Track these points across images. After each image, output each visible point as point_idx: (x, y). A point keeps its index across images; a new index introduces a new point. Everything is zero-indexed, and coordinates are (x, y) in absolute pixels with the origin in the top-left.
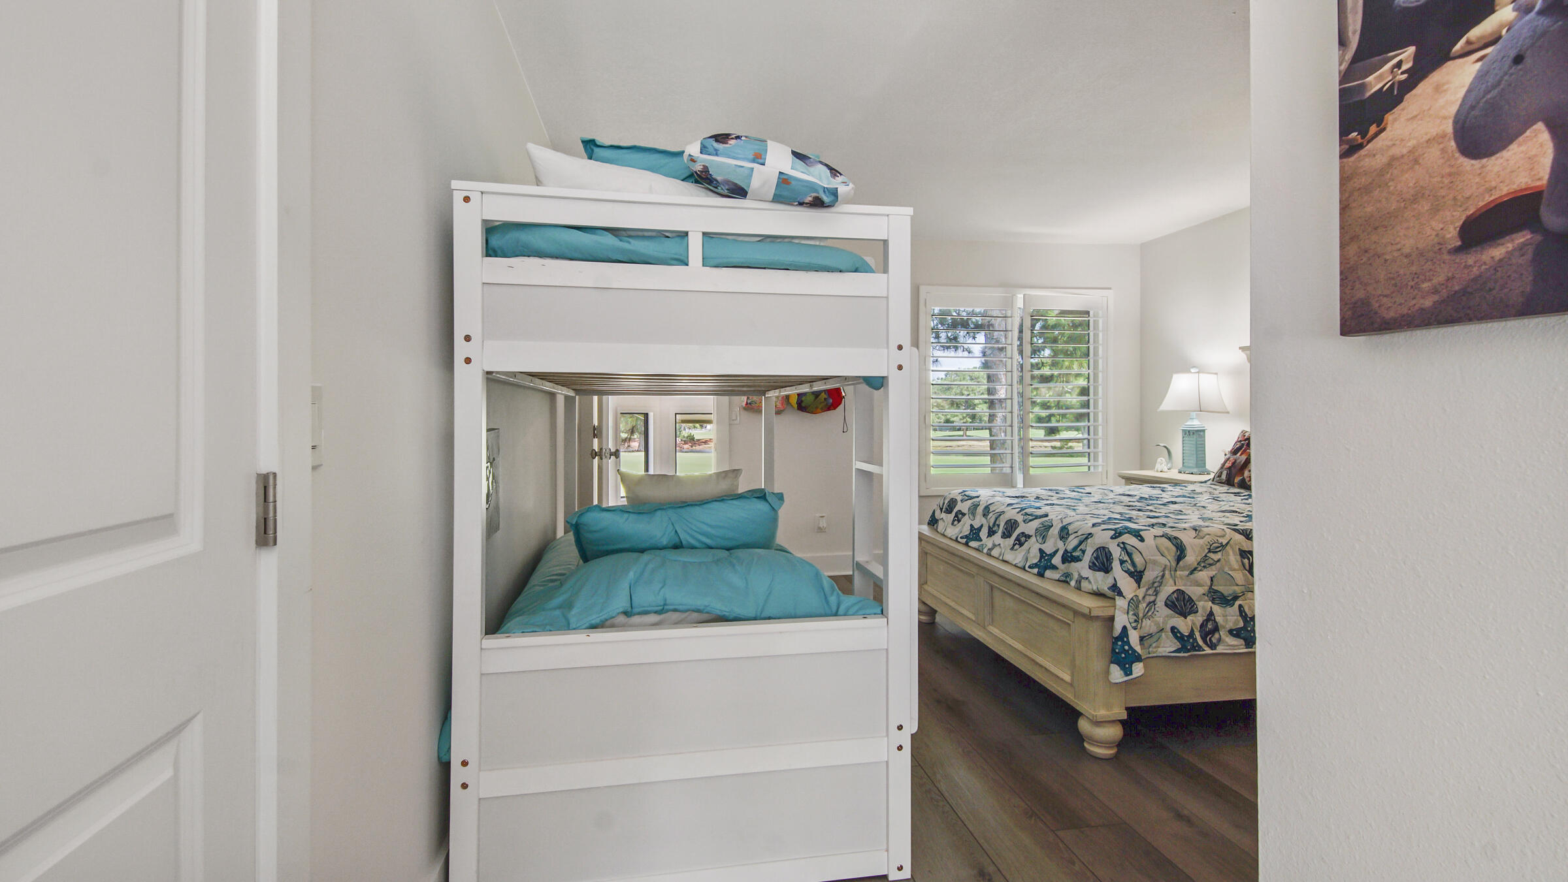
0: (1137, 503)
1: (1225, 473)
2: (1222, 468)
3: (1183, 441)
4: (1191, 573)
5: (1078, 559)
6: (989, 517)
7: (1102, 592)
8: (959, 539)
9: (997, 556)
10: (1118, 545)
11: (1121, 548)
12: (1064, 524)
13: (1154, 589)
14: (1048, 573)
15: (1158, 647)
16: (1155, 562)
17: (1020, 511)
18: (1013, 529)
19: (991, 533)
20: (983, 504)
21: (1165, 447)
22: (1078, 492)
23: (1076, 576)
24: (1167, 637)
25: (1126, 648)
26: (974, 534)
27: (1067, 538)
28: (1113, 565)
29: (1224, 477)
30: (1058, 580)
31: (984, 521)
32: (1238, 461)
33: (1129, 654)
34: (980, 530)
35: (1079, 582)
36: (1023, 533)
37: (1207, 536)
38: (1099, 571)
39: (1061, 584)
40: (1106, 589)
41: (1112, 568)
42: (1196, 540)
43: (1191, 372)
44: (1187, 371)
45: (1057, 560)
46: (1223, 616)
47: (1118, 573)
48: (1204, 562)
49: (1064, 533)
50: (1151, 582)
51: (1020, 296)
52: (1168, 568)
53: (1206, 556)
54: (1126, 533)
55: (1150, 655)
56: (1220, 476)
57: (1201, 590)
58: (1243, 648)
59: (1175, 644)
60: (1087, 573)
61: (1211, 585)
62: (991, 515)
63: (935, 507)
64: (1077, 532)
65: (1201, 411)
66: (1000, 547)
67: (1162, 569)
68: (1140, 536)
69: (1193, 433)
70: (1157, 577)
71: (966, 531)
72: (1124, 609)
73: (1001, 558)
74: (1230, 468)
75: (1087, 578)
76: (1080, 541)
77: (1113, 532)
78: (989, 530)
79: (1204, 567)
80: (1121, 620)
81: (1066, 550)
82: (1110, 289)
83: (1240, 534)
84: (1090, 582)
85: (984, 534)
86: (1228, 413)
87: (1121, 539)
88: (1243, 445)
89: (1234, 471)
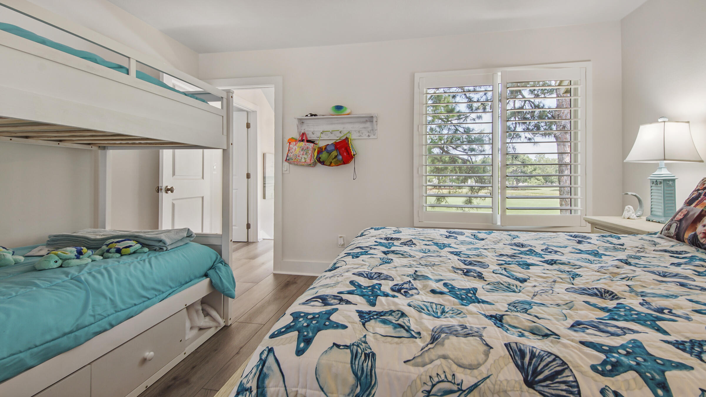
1: (674, 225)
3: (653, 190)
21: (635, 196)
29: (673, 230)
32: (691, 213)
44: (656, 121)
51: (499, 74)
56: (668, 229)
65: (667, 161)
69: (661, 183)
74: (680, 221)
88: (700, 194)
89: (684, 224)
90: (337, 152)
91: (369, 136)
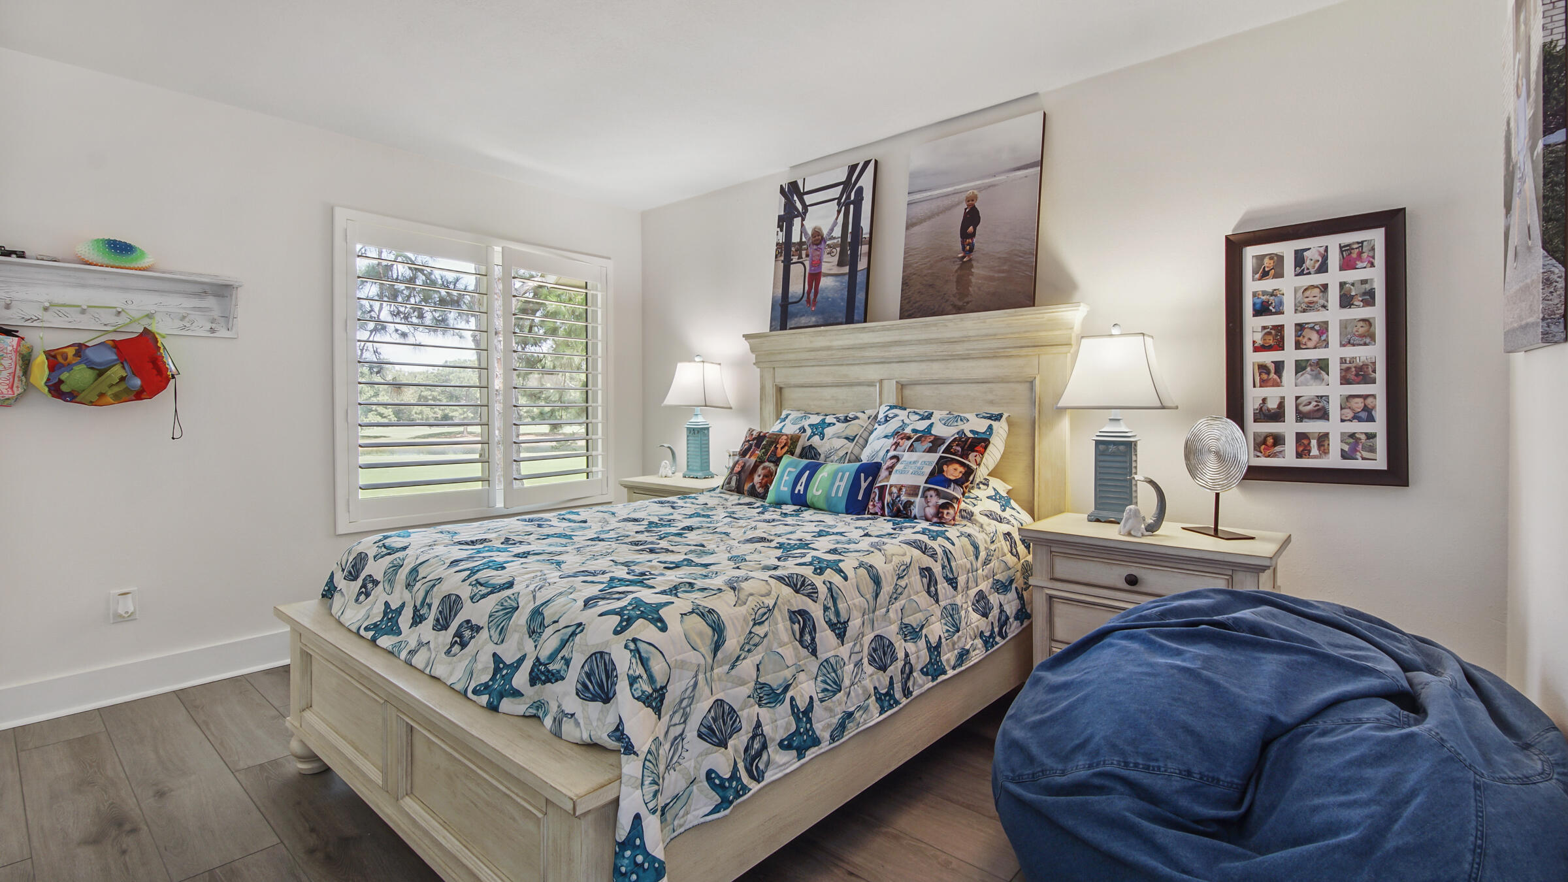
0: (646, 534)
1: (734, 478)
2: (731, 473)
3: (688, 440)
4: (733, 667)
5: (556, 677)
6: (416, 588)
7: (599, 742)
8: (362, 632)
9: (421, 666)
10: (626, 647)
11: (631, 651)
12: (538, 603)
13: (682, 711)
14: (506, 705)
15: (687, 813)
16: (682, 665)
17: (469, 577)
18: (453, 613)
19: (418, 619)
20: (410, 563)
21: (669, 447)
22: (570, 521)
23: (553, 708)
24: (701, 791)
25: (640, 859)
26: (389, 620)
27: (540, 634)
28: (617, 687)
29: (733, 483)
30: (524, 716)
31: (407, 596)
32: (747, 465)
33: (645, 870)
34: (400, 614)
35: (558, 722)
36: (468, 622)
37: (750, 598)
38: (593, 700)
39: (529, 721)
40: (605, 736)
41: (615, 694)
42: (737, 609)
43: (695, 361)
44: (692, 360)
45: (520, 679)
46: (772, 723)
47: (625, 700)
48: (748, 643)
49: (537, 624)
50: (678, 700)
51: (498, 249)
52: (702, 669)
53: (750, 632)
54: (639, 617)
55: (676, 834)
56: (729, 483)
57: (746, 690)
58: (795, 763)
59: (711, 799)
60: (572, 704)
61: (757, 678)
62: (418, 585)
63: (334, 567)
64: (557, 622)
65: (706, 406)
66: (429, 649)
67: (694, 673)
68: (661, 620)
69: (698, 432)
70: (686, 690)
71: (377, 615)
72: (637, 778)
73: (427, 671)
74: (739, 473)
75: (573, 715)
76: (562, 640)
77: (618, 618)
78: (414, 613)
79: (749, 651)
80: (632, 802)
81: (538, 659)
82: (609, 258)
83: (787, 585)
84: (577, 724)
85: (405, 620)
86: (731, 408)
87: (629, 634)
88: (751, 445)
89: (743, 476)
90: (124, 368)
91: (212, 330)
